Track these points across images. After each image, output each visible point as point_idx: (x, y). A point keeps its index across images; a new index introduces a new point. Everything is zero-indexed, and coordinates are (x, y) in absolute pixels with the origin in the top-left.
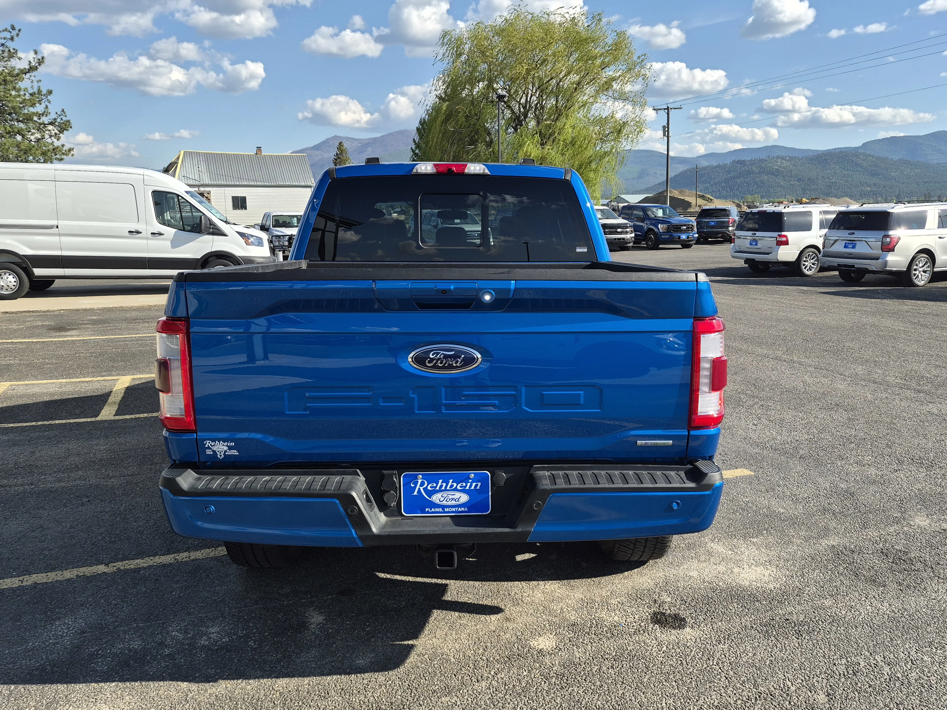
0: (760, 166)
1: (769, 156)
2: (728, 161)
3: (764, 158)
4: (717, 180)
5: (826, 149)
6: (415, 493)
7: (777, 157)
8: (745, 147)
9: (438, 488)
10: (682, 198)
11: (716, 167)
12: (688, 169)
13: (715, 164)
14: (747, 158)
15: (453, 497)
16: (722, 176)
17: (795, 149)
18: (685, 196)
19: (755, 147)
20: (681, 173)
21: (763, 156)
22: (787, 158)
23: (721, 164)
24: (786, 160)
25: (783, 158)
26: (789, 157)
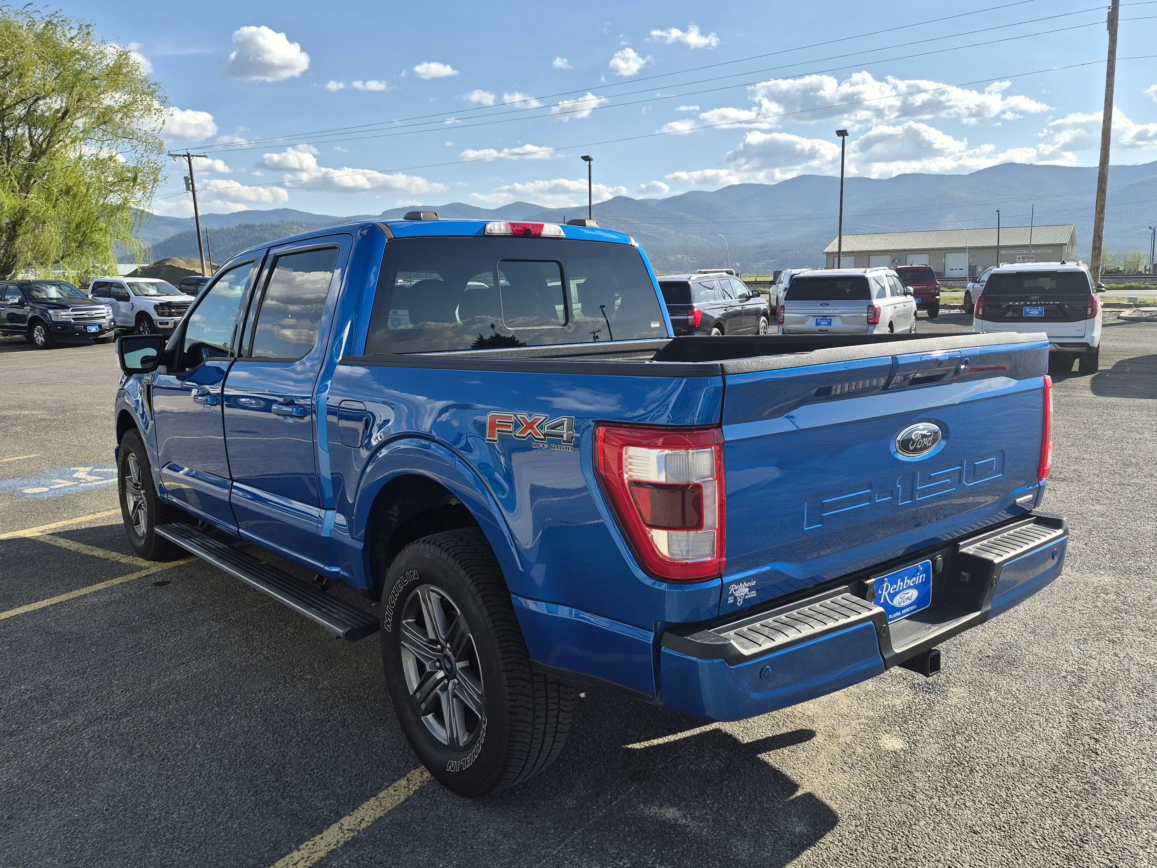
0: (273, 233)
1: (282, 222)
2: (233, 225)
3: (277, 223)
4: (223, 248)
5: (345, 216)
6: (882, 601)
7: (292, 223)
8: (250, 209)
9: (897, 590)
10: (191, 269)
11: (218, 231)
12: (182, 233)
13: (216, 227)
14: (257, 222)
15: (906, 596)
16: (228, 243)
17: (311, 215)
18: (193, 266)
19: (264, 210)
20: (173, 237)
21: (275, 221)
22: (304, 225)
23: (225, 228)
24: (302, 227)
25: (299, 224)
26: (305, 223)
